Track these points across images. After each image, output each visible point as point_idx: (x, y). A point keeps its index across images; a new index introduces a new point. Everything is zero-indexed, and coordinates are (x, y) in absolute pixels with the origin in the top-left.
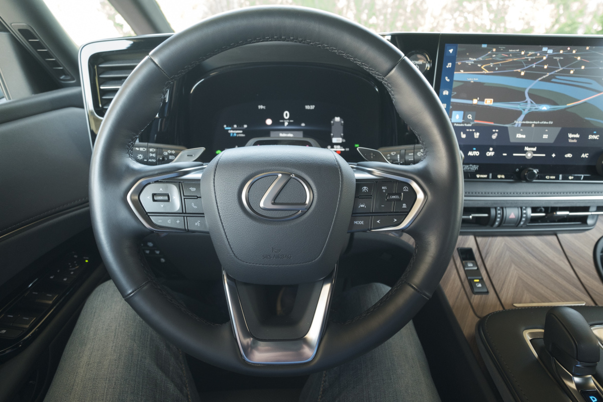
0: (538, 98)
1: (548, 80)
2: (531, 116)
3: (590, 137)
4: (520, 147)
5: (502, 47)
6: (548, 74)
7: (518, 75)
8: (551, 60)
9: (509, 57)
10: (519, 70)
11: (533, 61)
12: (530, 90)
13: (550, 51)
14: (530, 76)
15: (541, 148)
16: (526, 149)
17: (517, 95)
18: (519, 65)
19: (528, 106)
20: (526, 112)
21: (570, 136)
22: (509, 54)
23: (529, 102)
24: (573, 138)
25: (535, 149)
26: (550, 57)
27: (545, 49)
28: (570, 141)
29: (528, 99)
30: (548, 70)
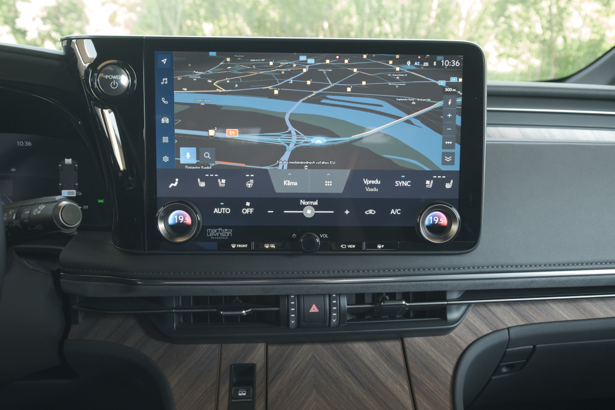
0: (306, 127)
1: (316, 100)
2: (301, 153)
3: (398, 183)
4: (293, 200)
5: (239, 56)
6: (315, 93)
7: (270, 95)
8: (313, 73)
9: (253, 70)
10: (270, 88)
11: (288, 75)
12: (291, 114)
13: (311, 61)
14: (288, 95)
15: (325, 201)
16: (303, 202)
17: (273, 123)
18: (269, 80)
19: (293, 140)
20: (291, 147)
21: (367, 182)
22: (251, 66)
23: (293, 133)
24: (371, 186)
25: (316, 203)
26: (312, 68)
27: (303, 58)
28: (368, 189)
29: (291, 128)
30: (313, 87)
